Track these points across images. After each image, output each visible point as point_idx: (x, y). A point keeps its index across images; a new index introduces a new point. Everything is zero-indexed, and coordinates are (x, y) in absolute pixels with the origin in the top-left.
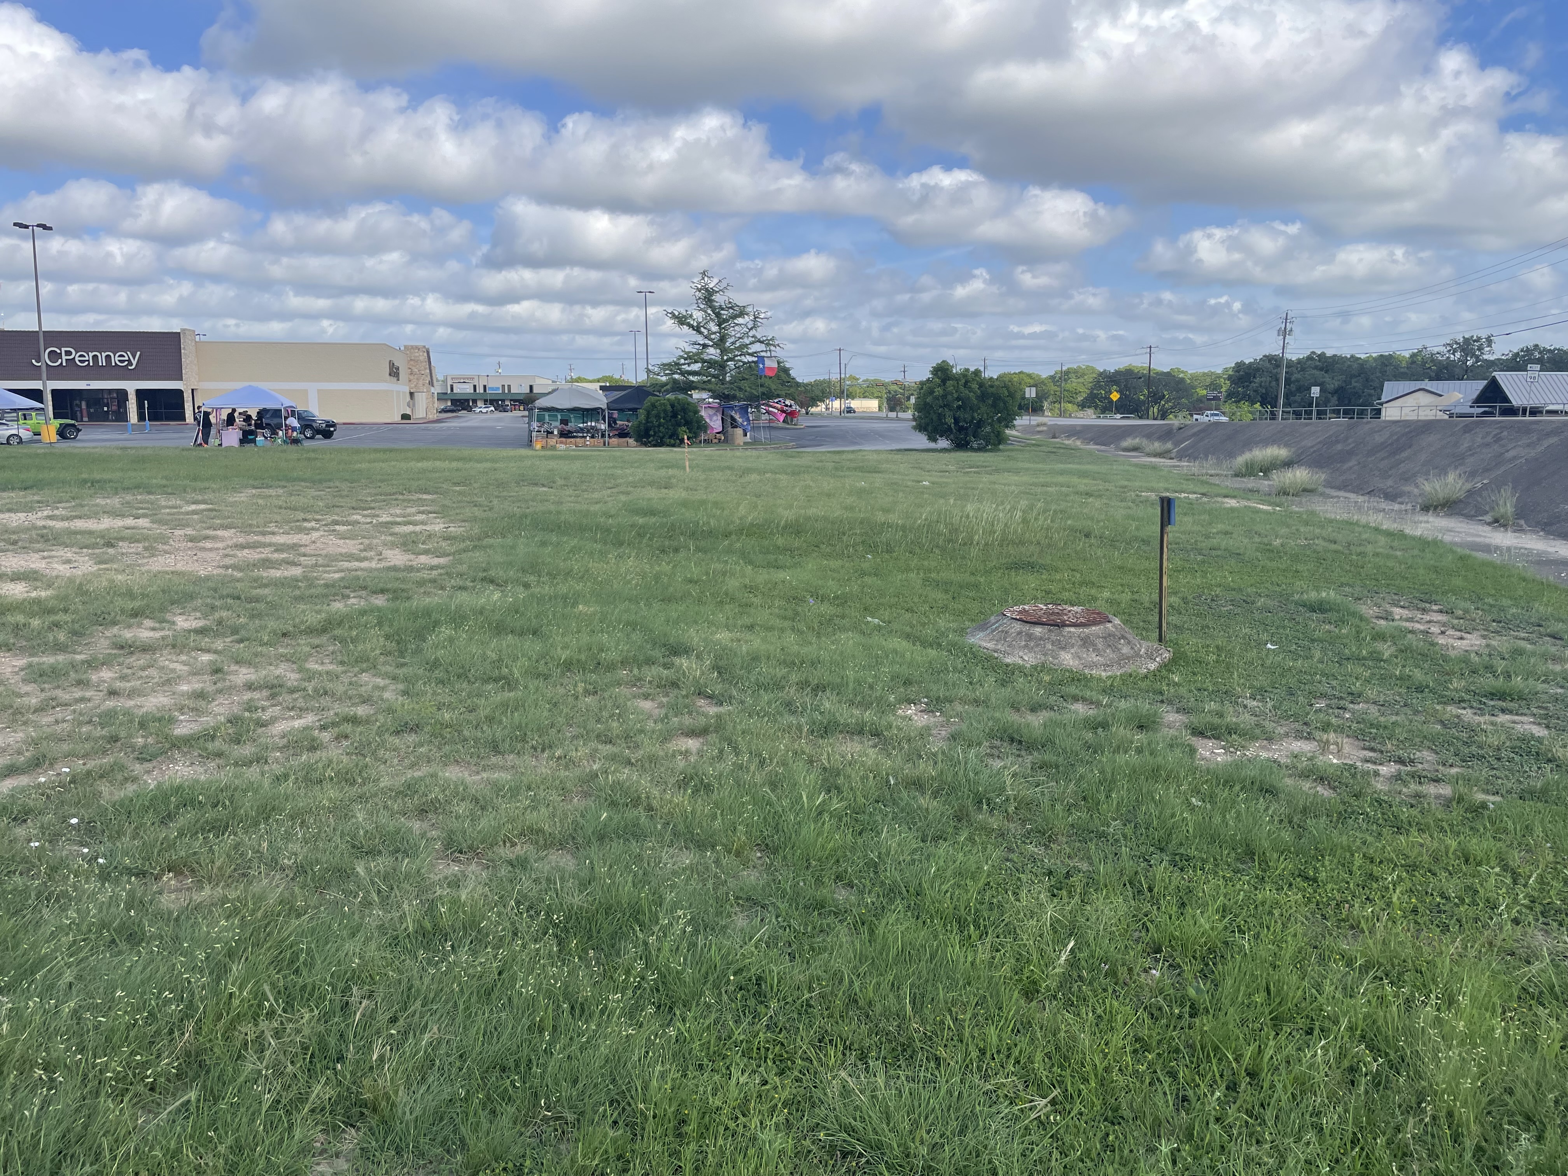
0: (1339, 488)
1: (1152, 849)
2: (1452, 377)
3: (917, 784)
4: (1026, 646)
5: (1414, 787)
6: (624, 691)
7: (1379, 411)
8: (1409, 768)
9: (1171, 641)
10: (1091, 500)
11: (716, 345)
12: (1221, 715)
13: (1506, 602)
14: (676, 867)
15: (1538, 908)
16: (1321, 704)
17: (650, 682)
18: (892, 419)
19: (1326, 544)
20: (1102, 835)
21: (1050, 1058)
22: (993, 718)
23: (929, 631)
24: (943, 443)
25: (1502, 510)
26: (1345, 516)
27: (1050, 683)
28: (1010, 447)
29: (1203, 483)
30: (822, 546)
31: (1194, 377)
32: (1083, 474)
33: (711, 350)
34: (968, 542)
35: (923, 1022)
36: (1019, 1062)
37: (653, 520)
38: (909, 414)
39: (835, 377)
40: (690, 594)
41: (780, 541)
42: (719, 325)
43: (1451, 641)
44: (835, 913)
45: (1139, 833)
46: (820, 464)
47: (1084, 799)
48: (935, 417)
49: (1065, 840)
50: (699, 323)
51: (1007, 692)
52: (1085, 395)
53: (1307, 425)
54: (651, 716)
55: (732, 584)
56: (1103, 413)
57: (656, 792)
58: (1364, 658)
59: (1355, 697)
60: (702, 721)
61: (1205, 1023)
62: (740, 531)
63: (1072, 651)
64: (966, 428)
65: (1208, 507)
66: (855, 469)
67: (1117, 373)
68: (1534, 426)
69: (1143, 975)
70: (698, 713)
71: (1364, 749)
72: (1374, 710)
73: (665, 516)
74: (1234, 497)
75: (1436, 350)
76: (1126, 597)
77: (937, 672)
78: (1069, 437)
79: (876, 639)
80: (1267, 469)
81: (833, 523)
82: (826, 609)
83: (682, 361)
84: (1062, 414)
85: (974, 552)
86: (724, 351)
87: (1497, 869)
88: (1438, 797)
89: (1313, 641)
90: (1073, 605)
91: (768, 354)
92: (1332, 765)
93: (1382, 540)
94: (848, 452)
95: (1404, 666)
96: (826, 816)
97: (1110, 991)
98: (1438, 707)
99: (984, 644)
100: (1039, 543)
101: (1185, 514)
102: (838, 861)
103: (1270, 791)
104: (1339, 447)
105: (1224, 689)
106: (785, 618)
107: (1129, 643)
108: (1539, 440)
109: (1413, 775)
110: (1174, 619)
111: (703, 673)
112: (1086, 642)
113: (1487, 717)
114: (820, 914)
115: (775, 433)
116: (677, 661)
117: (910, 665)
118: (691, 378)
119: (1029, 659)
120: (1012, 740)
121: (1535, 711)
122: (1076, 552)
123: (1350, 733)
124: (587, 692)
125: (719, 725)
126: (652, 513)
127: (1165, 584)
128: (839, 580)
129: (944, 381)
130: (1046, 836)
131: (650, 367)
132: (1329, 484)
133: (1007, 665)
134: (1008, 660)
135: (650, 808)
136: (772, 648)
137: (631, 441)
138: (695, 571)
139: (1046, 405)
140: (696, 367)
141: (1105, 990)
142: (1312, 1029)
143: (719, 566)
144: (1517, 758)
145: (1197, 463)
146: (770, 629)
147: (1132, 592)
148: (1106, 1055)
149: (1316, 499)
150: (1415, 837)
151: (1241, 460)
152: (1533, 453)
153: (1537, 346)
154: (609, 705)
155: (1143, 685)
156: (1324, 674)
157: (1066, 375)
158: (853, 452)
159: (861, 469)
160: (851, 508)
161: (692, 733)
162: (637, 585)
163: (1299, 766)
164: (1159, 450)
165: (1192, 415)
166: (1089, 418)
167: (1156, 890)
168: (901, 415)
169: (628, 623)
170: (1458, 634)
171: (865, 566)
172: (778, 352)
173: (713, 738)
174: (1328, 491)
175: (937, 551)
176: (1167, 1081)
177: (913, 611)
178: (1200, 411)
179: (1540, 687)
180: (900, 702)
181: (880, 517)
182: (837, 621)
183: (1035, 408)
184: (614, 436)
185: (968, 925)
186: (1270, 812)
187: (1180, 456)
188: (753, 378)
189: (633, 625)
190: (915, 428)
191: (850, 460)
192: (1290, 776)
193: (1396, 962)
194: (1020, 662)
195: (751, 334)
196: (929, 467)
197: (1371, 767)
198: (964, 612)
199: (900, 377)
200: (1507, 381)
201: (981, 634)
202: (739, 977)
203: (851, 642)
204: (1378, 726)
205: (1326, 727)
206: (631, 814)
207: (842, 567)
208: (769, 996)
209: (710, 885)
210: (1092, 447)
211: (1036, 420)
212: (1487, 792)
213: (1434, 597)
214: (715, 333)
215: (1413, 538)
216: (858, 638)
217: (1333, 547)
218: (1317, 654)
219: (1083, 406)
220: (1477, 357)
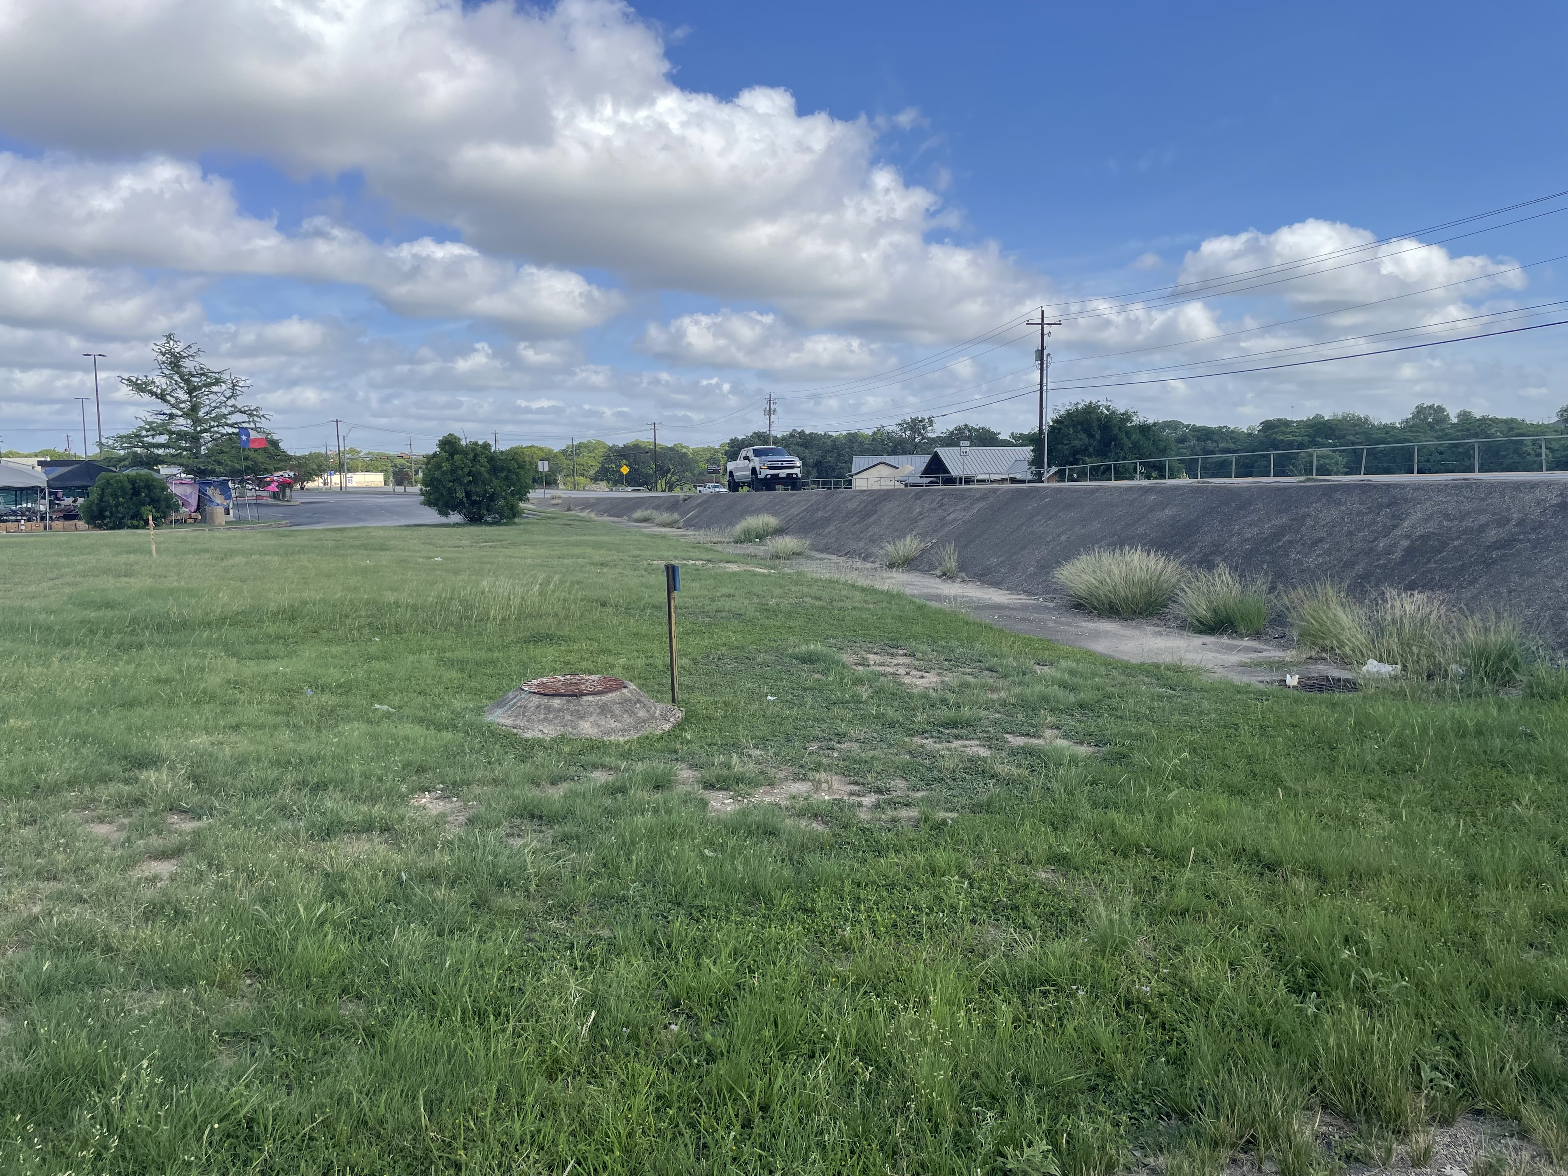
0: (822, 551)
1: (669, 905)
2: (905, 453)
3: (432, 876)
4: (545, 719)
5: (891, 813)
6: (73, 816)
7: (850, 482)
8: (886, 797)
9: (683, 701)
10: (605, 570)
11: (186, 415)
12: (729, 767)
13: (954, 643)
14: (144, 1013)
15: (990, 907)
16: (813, 747)
17: (107, 802)
18: (399, 494)
19: (813, 601)
20: (624, 899)
21: (575, 1136)
22: (512, 796)
23: (444, 714)
24: (455, 517)
25: (948, 565)
26: (827, 576)
27: (570, 754)
28: (526, 520)
29: (707, 549)
30: (321, 631)
31: (696, 452)
32: (598, 546)
33: (181, 421)
34: (484, 618)
35: (441, 1131)
36: (542, 1148)
37: (110, 613)
38: (417, 489)
39: (332, 450)
40: (158, 695)
41: (272, 629)
42: (190, 393)
43: (914, 680)
44: (340, 1031)
45: (657, 891)
46: (318, 543)
47: (605, 865)
48: (445, 492)
49: (586, 910)
50: (163, 390)
51: (527, 767)
52: (597, 469)
53: (793, 495)
54: (109, 841)
55: (213, 681)
56: (615, 485)
57: (116, 929)
58: (847, 702)
59: (841, 737)
60: (175, 840)
61: (721, 1068)
62: (222, 621)
63: (591, 719)
64: (480, 502)
65: (712, 572)
66: (359, 547)
67: (626, 447)
68: (967, 493)
69: (663, 1032)
70: (170, 832)
71: (850, 784)
72: (856, 746)
73: (125, 609)
74: (735, 562)
75: (890, 429)
76: (641, 662)
77: (451, 755)
78: (582, 510)
79: (385, 725)
80: (762, 536)
81: (334, 606)
82: (326, 699)
83: (144, 433)
84: (575, 486)
85: (490, 627)
86: (197, 421)
87: (956, 878)
88: (909, 819)
89: (806, 689)
90: (590, 674)
91: (252, 425)
92: (824, 802)
93: (858, 595)
94: (351, 529)
95: (878, 706)
96: (327, 927)
97: (632, 1055)
98: (907, 739)
99: (503, 721)
100: (556, 615)
101: (693, 580)
102: (343, 973)
103: (772, 833)
104: (820, 514)
105: (731, 741)
106: (277, 713)
107: (644, 706)
108: (972, 504)
109: (889, 802)
110: (686, 680)
111: (176, 785)
112: (604, 710)
113: (945, 744)
114: (322, 1035)
115: (264, 511)
116: (143, 775)
117: (424, 750)
118: (156, 451)
119: (548, 731)
120: (533, 816)
121: (980, 735)
122: (594, 622)
123: (838, 771)
124: (23, 823)
125: (196, 843)
126: (108, 605)
127: (674, 647)
128: (342, 667)
129: (452, 455)
130: (567, 910)
131: (104, 441)
132: (814, 548)
133: (527, 740)
134: (528, 735)
135: (108, 949)
136: (262, 748)
137: (81, 524)
138: (164, 670)
139: (560, 478)
140: (163, 439)
141: (627, 1055)
142: (814, 1052)
143: (194, 662)
144: (968, 777)
145: (701, 532)
146: (261, 727)
147: (647, 657)
148: (628, 1120)
149: (803, 561)
150: (893, 858)
151: (739, 528)
152: (967, 516)
153: (966, 425)
154: (53, 834)
155: (658, 746)
156: (815, 719)
157: (578, 450)
158: (357, 528)
159: (365, 547)
160: (356, 589)
161: (162, 855)
162: (88, 690)
163: (797, 806)
164: (668, 520)
165: (695, 487)
166: (602, 490)
167: (674, 945)
168: (409, 489)
169: (76, 736)
170: (920, 673)
171: (372, 650)
172: (263, 424)
173: (189, 857)
174: (814, 554)
175: (451, 629)
176: (687, 1132)
177: (425, 694)
178: (703, 483)
179: (983, 713)
180: (412, 791)
181: (390, 597)
182: (341, 711)
183: (549, 482)
184: (58, 518)
185: (488, 1017)
186: (774, 852)
187: (688, 525)
188: (234, 452)
189: (84, 738)
190: (424, 503)
191: (353, 538)
192: (790, 816)
193: (881, 974)
194: (540, 736)
195: (230, 403)
196: (441, 542)
197: (856, 799)
198: (481, 691)
199: (406, 450)
200: (947, 455)
201: (499, 712)
202: (224, 1124)
203: (356, 733)
204: (859, 762)
205: (818, 767)
206: (84, 959)
207: (346, 652)
208: (262, 1139)
209: (188, 1026)
210: (606, 518)
211: (550, 493)
212: (947, 810)
213: (900, 643)
214: (184, 402)
215: (882, 592)
216: (364, 727)
217: (818, 603)
218: (809, 701)
219: (595, 479)
220: (923, 435)
